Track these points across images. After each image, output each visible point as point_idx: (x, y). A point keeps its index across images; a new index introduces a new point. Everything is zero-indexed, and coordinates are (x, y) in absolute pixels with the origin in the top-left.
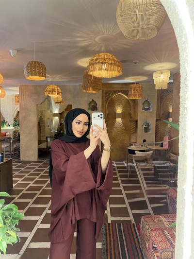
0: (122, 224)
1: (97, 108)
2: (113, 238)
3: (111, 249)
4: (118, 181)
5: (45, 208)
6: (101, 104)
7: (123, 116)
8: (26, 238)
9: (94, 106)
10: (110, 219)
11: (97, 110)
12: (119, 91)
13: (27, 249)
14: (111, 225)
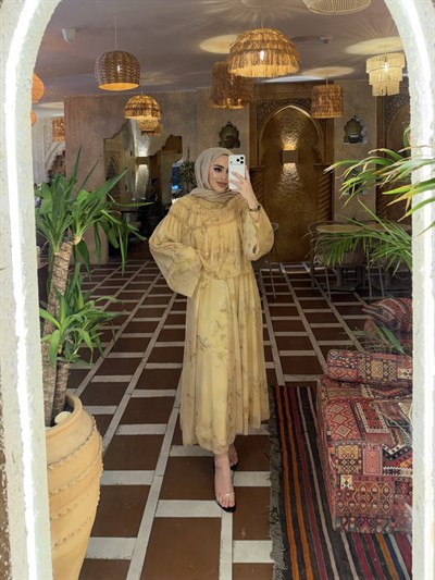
0: (309, 388)
1: (239, 142)
2: (292, 415)
3: (287, 435)
4: (293, 302)
5: (140, 360)
6: (248, 131)
7: (299, 157)
8: (110, 417)
9: (231, 136)
10: (282, 379)
11: (239, 146)
12: (288, 102)
13: (116, 438)
14: (285, 389)
